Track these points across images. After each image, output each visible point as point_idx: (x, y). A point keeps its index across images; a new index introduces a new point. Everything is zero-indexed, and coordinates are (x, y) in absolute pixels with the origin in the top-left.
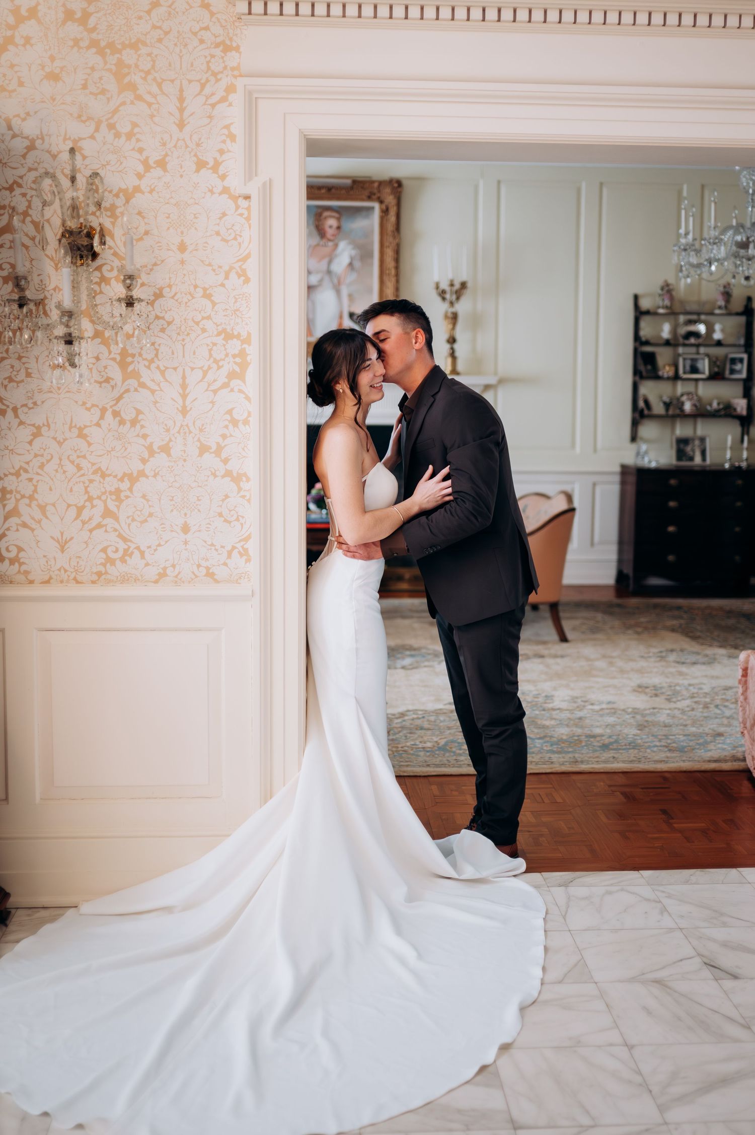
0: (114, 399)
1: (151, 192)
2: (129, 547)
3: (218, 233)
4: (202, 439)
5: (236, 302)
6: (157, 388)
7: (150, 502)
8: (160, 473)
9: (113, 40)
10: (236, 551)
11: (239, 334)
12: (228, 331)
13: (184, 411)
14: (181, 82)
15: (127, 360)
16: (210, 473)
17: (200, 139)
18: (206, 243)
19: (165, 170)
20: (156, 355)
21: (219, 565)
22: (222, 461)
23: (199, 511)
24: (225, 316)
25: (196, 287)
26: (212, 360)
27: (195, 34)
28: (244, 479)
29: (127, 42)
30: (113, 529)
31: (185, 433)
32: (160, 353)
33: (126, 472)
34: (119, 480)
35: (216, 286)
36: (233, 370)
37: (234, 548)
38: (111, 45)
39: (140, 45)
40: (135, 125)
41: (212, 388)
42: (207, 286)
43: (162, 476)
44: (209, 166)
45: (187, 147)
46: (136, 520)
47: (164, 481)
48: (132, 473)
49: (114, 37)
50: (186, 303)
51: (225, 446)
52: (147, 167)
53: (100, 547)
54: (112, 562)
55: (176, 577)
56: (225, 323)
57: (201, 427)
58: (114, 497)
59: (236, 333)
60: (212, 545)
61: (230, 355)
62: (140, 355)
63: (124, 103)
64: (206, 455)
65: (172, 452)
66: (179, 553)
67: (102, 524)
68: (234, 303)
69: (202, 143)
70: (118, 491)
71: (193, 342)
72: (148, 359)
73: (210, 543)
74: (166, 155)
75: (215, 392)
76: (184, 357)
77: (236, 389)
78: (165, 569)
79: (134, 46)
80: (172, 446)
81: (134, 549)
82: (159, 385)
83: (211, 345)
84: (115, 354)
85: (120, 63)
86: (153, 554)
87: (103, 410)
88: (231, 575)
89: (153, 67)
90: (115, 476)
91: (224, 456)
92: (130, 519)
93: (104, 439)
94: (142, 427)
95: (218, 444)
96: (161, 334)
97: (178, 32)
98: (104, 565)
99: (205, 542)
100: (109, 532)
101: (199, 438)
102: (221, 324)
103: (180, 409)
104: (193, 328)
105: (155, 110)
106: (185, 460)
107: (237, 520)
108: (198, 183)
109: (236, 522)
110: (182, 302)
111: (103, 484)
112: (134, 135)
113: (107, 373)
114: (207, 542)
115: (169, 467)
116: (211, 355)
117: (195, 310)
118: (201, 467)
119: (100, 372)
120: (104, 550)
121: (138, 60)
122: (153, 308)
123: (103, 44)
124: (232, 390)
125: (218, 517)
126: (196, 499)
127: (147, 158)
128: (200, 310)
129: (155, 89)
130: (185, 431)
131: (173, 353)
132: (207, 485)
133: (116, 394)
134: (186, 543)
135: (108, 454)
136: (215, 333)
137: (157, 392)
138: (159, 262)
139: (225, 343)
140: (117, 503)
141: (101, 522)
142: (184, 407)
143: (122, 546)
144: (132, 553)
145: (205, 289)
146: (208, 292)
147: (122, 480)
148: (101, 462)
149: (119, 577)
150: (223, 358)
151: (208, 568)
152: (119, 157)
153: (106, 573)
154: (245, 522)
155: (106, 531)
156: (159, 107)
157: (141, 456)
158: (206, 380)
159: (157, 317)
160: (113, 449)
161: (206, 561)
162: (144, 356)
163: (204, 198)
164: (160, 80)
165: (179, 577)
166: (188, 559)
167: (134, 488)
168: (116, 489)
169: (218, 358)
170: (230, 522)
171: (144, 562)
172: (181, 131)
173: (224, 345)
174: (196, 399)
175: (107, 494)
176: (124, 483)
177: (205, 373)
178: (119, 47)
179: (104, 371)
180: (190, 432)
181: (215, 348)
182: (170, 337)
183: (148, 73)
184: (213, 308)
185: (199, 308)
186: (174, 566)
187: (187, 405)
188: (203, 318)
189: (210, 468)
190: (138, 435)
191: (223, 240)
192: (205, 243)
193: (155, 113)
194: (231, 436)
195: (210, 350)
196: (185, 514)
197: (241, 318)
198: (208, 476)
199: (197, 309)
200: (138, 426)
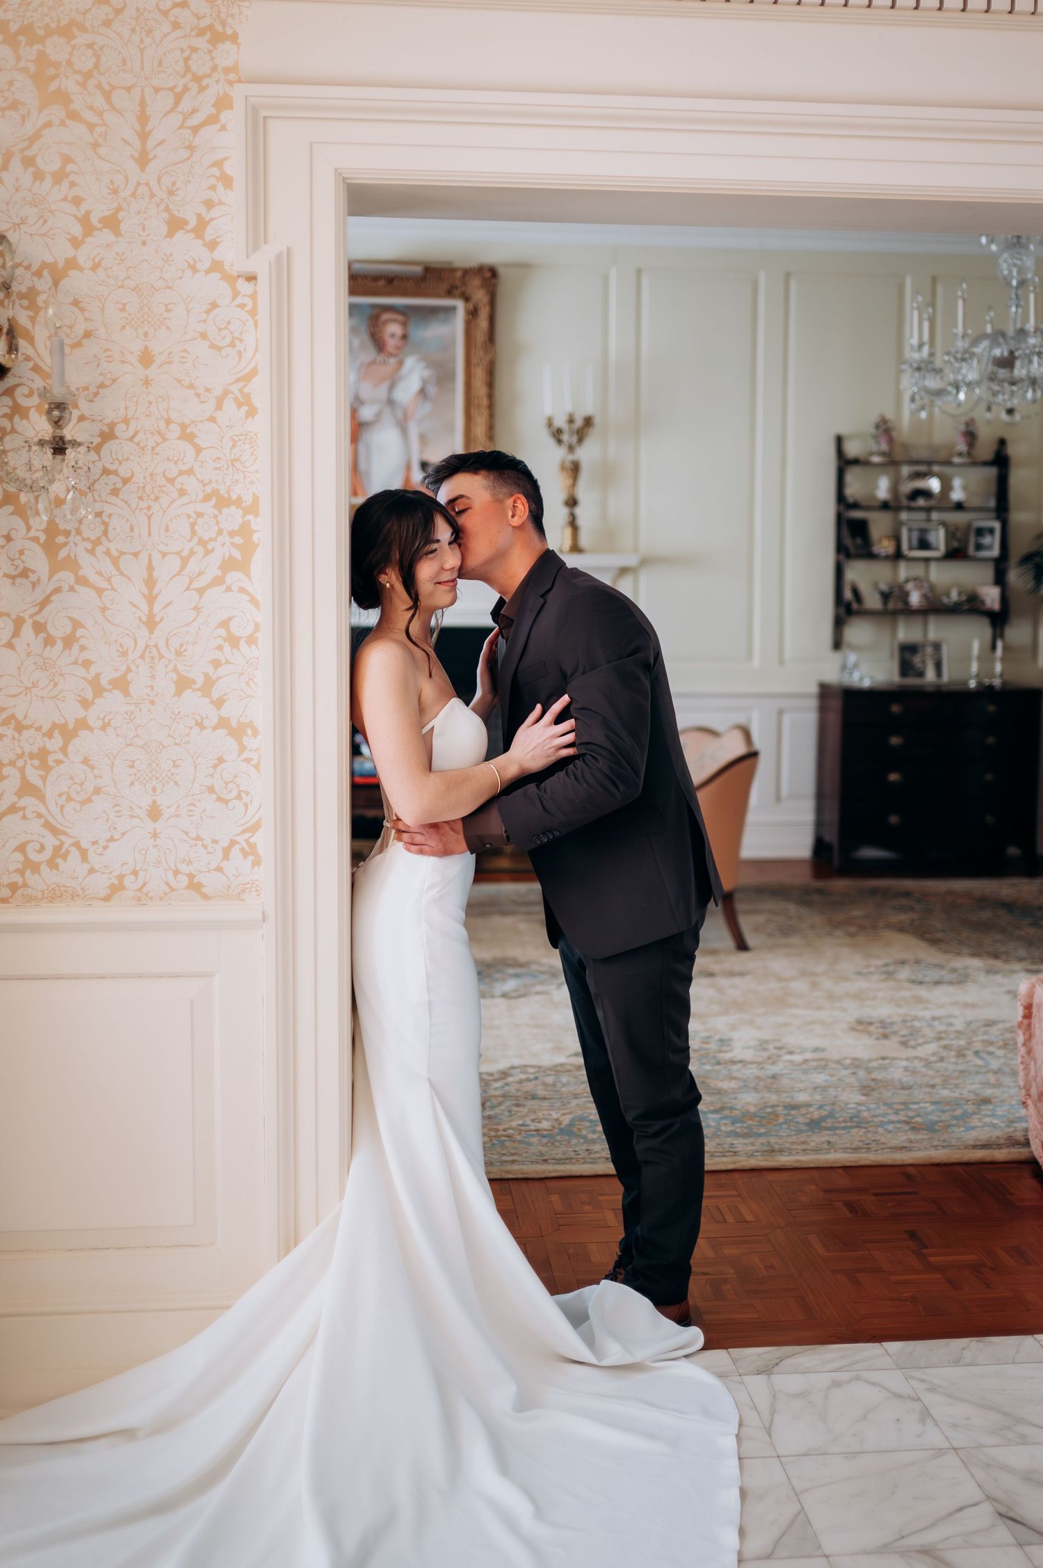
0: (36, 603)
1: (95, 268)
2: (62, 843)
3: (204, 336)
4: (180, 668)
5: (234, 447)
6: (105, 585)
7: (96, 771)
8: (112, 722)
9: (30, 21)
10: (237, 847)
11: (239, 498)
12: (221, 492)
13: (151, 623)
14: (143, 91)
15: (57, 540)
16: (194, 723)
17: (174, 184)
18: (185, 351)
19: (117, 233)
20: (105, 533)
21: (209, 872)
22: (213, 702)
23: (176, 783)
24: (216, 469)
25: (168, 422)
26: (195, 540)
27: (165, 13)
28: (249, 732)
29: (53, 26)
30: (35, 814)
31: (153, 658)
32: (110, 529)
33: (58, 722)
34: (44, 735)
35: (201, 422)
36: (231, 557)
37: (233, 843)
38: (27, 30)
39: (75, 31)
40: (67, 160)
41: (196, 585)
42: (187, 421)
43: (115, 729)
44: (189, 227)
45: (153, 195)
46: (73, 800)
47: (118, 735)
48: (66, 724)
49: (32, 16)
50: (153, 448)
51: (219, 678)
52: (88, 229)
53: (14, 843)
54: (35, 867)
55: (140, 890)
56: (217, 481)
57: (178, 649)
58: (36, 762)
59: (234, 497)
60: (198, 838)
61: (225, 532)
62: (78, 532)
63: (48, 124)
64: (187, 694)
65: (132, 689)
66: (143, 852)
67: (17, 806)
68: (231, 449)
69: (178, 189)
70: (43, 754)
71: (164, 512)
72: (91, 539)
73: (194, 836)
74: (119, 209)
75: (201, 591)
76: (150, 534)
77: (235, 588)
78: (121, 877)
79: (66, 32)
80: (132, 679)
81: (70, 846)
82: (109, 580)
83: (194, 516)
84: (37, 530)
85: (42, 59)
86: (102, 854)
87: (19, 623)
88: (229, 887)
89: (97, 66)
90: (39, 729)
91: (216, 694)
92: (64, 797)
93: (19, 668)
94: (83, 648)
95: (206, 675)
96: (113, 499)
97: (138, 10)
98: (21, 872)
99: (187, 833)
100: (28, 819)
101: (175, 667)
102: (210, 482)
103: (145, 619)
104: (163, 488)
105: (100, 136)
106: (153, 703)
107: (239, 797)
108: (171, 255)
109: (236, 801)
110: (146, 446)
111: (19, 740)
112: (67, 175)
113: (23, 562)
114: (190, 834)
115: (126, 713)
116: (193, 532)
117: (168, 459)
118: (179, 712)
119: (12, 560)
120: (21, 848)
121: (71, 54)
122: (99, 456)
123: (14, 27)
124: (229, 589)
125: (207, 792)
126: (172, 764)
127: (88, 213)
128: (175, 459)
129: (99, 101)
130: (152, 654)
131: (132, 529)
132: (189, 742)
133: (39, 595)
134: (155, 835)
135: (26, 694)
136: (201, 496)
137: (106, 593)
138: (108, 382)
139: (216, 512)
140: (42, 773)
141: (15, 803)
142: (151, 616)
143: (50, 841)
144: (67, 852)
145: (183, 426)
146: (188, 430)
147: (49, 735)
148: (15, 706)
149: (46, 892)
150: (214, 536)
151: (191, 876)
152: (42, 211)
153: (25, 885)
154: (251, 802)
155: (24, 818)
156: (106, 131)
157: (79, 696)
158: (186, 572)
159: (106, 472)
160: (35, 685)
161: (188, 865)
162: (85, 535)
163: (181, 278)
164: (107, 88)
165: (144, 891)
166: (159, 862)
167: (70, 748)
168: (39, 749)
169: (206, 536)
170: (226, 802)
171: (86, 866)
172: (143, 169)
173: (216, 517)
174: (170, 603)
175: (26, 757)
176: (53, 740)
177: (185, 562)
178: (41, 32)
179: (19, 558)
180: (161, 657)
181: (200, 520)
182: (126, 503)
183: (88, 75)
184: (197, 456)
185: (174, 456)
186: (135, 873)
187: (155, 613)
188: (181, 473)
189: (193, 714)
190: (75, 663)
191: (213, 346)
192: (182, 351)
193: (101, 141)
194: (227, 662)
195: (193, 525)
196: (154, 789)
197: (243, 472)
198: (191, 728)
199: (171, 458)
200: (76, 648)
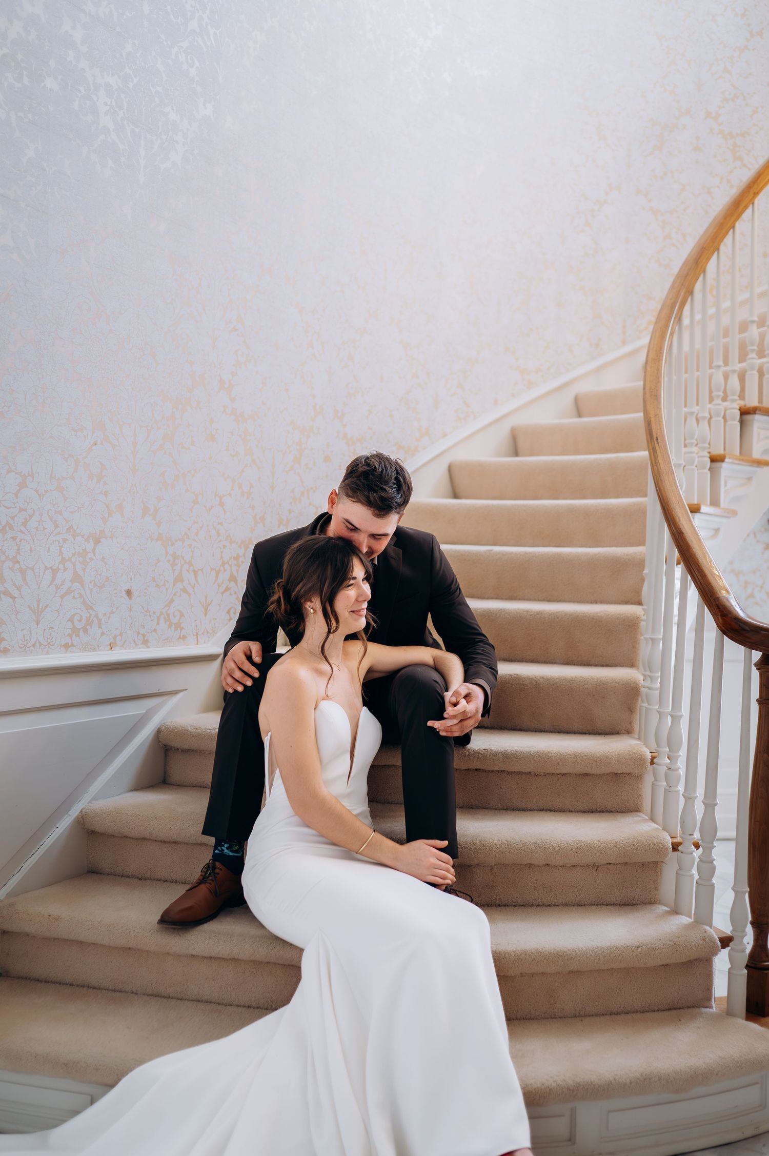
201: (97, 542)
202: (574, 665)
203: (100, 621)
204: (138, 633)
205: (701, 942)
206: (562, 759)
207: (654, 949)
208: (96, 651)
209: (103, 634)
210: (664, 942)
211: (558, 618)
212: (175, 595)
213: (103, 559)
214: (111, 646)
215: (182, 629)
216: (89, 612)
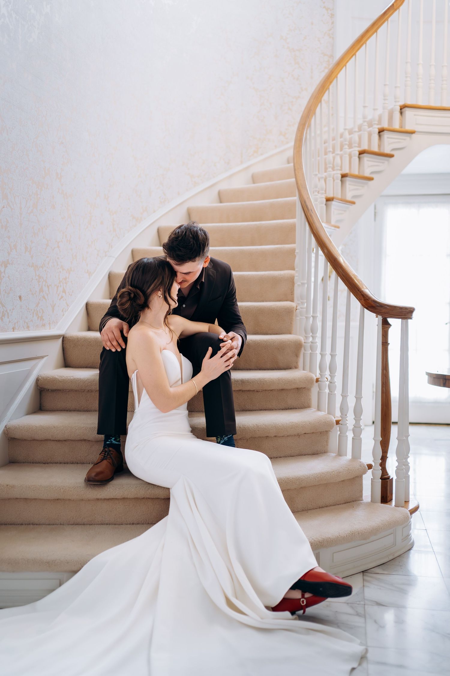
201: (6, 267)
202: (259, 334)
203: (8, 314)
204: (25, 322)
205: (360, 467)
206: (272, 382)
207: (340, 472)
208: (6, 332)
209: (10, 322)
210: (344, 469)
211: (250, 309)
212: (40, 300)
213: (9, 277)
214: (14, 329)
215: (43, 320)
216: (3, 309)
